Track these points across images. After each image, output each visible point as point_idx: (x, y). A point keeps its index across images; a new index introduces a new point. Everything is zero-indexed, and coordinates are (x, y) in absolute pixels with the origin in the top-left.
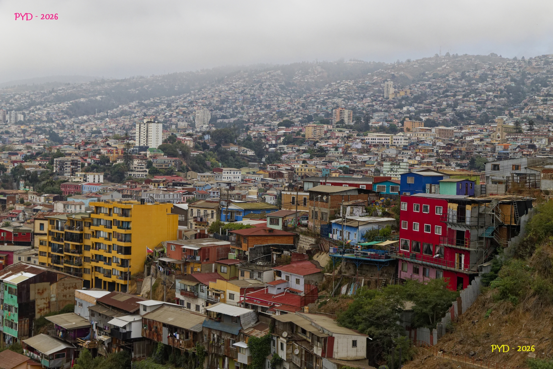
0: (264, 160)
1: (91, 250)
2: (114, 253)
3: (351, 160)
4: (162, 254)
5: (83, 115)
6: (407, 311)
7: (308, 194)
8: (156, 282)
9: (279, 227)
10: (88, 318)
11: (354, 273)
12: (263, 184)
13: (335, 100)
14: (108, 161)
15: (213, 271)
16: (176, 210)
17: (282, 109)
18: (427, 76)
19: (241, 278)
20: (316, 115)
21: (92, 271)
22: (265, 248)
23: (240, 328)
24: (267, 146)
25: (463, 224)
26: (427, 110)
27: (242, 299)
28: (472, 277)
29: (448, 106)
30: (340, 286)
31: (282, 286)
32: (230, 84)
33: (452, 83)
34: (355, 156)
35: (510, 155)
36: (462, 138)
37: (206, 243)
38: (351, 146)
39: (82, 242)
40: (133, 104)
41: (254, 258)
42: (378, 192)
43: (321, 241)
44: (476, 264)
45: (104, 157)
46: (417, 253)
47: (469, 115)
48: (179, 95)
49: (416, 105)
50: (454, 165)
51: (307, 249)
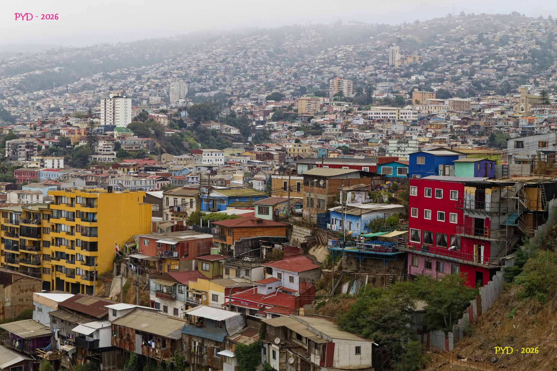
0: (250, 139)
1: (51, 246)
2: (78, 250)
3: (351, 138)
4: (134, 250)
5: (39, 90)
6: (418, 312)
7: (302, 178)
8: (127, 282)
9: (269, 217)
10: (48, 325)
11: (356, 269)
12: (249, 167)
13: (332, 68)
14: (69, 143)
15: (193, 269)
16: (149, 199)
17: (270, 80)
18: (439, 40)
19: (225, 276)
20: (310, 86)
21: (53, 271)
22: (254, 242)
23: (225, 334)
24: (254, 123)
25: (482, 210)
26: (439, 79)
27: (228, 300)
28: (493, 272)
29: (464, 73)
30: (341, 284)
31: (274, 285)
32: (210, 52)
33: (467, 47)
34: (357, 134)
35: (536, 130)
36: (480, 111)
37: (184, 237)
38: (351, 122)
39: (40, 238)
40: (97, 76)
41: (240, 253)
42: (384, 175)
43: (318, 232)
44: (497, 256)
45: (64, 138)
46: (429, 244)
47: (487, 84)
48: (151, 65)
49: (426, 73)
50: (471, 143)
51: (302, 242)
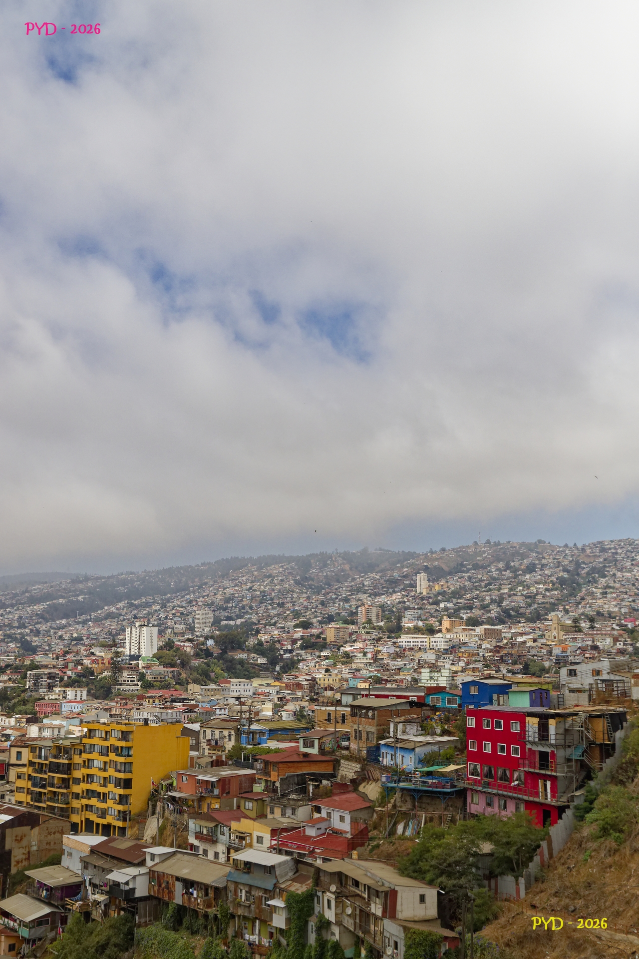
0: (278, 668)
1: (81, 784)
2: (110, 787)
3: (382, 667)
4: (170, 787)
5: (62, 619)
6: (484, 855)
7: (349, 709)
8: (163, 822)
9: (314, 751)
10: (79, 872)
11: (411, 807)
12: (278, 698)
13: (359, 596)
14: (92, 673)
15: (235, 808)
16: (186, 732)
17: (297, 608)
18: (466, 567)
19: (270, 816)
20: (338, 614)
21: (82, 811)
22: (300, 778)
23: (274, 881)
24: (282, 652)
25: (547, 742)
26: (468, 607)
27: (274, 842)
28: (561, 810)
29: (493, 601)
30: (395, 824)
31: (323, 825)
32: (236, 580)
33: (495, 574)
34: (388, 663)
35: (570, 658)
36: (511, 638)
37: (226, 772)
38: (381, 650)
39: (70, 774)
40: (121, 605)
41: (286, 790)
42: (434, 706)
43: (368, 767)
44: (565, 792)
45: (87, 668)
46: (490, 780)
47: (517, 611)
48: (176, 593)
49: (454, 600)
50: (504, 672)
51: (351, 778)
